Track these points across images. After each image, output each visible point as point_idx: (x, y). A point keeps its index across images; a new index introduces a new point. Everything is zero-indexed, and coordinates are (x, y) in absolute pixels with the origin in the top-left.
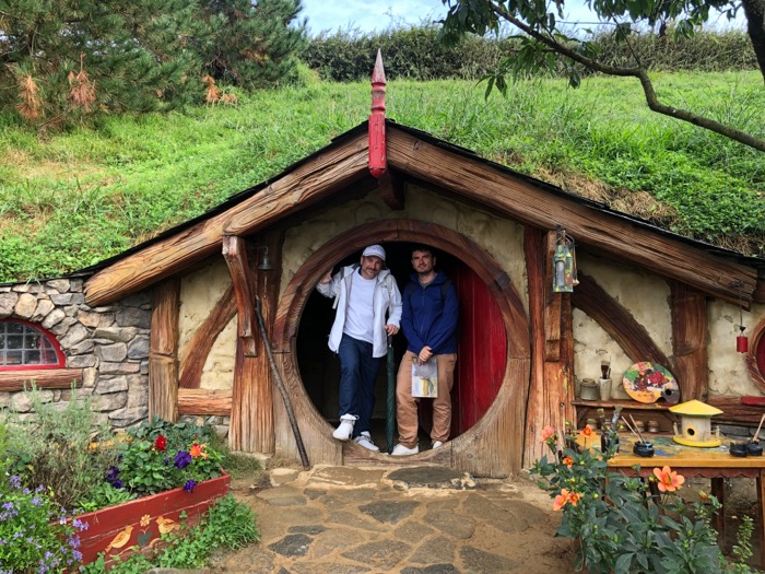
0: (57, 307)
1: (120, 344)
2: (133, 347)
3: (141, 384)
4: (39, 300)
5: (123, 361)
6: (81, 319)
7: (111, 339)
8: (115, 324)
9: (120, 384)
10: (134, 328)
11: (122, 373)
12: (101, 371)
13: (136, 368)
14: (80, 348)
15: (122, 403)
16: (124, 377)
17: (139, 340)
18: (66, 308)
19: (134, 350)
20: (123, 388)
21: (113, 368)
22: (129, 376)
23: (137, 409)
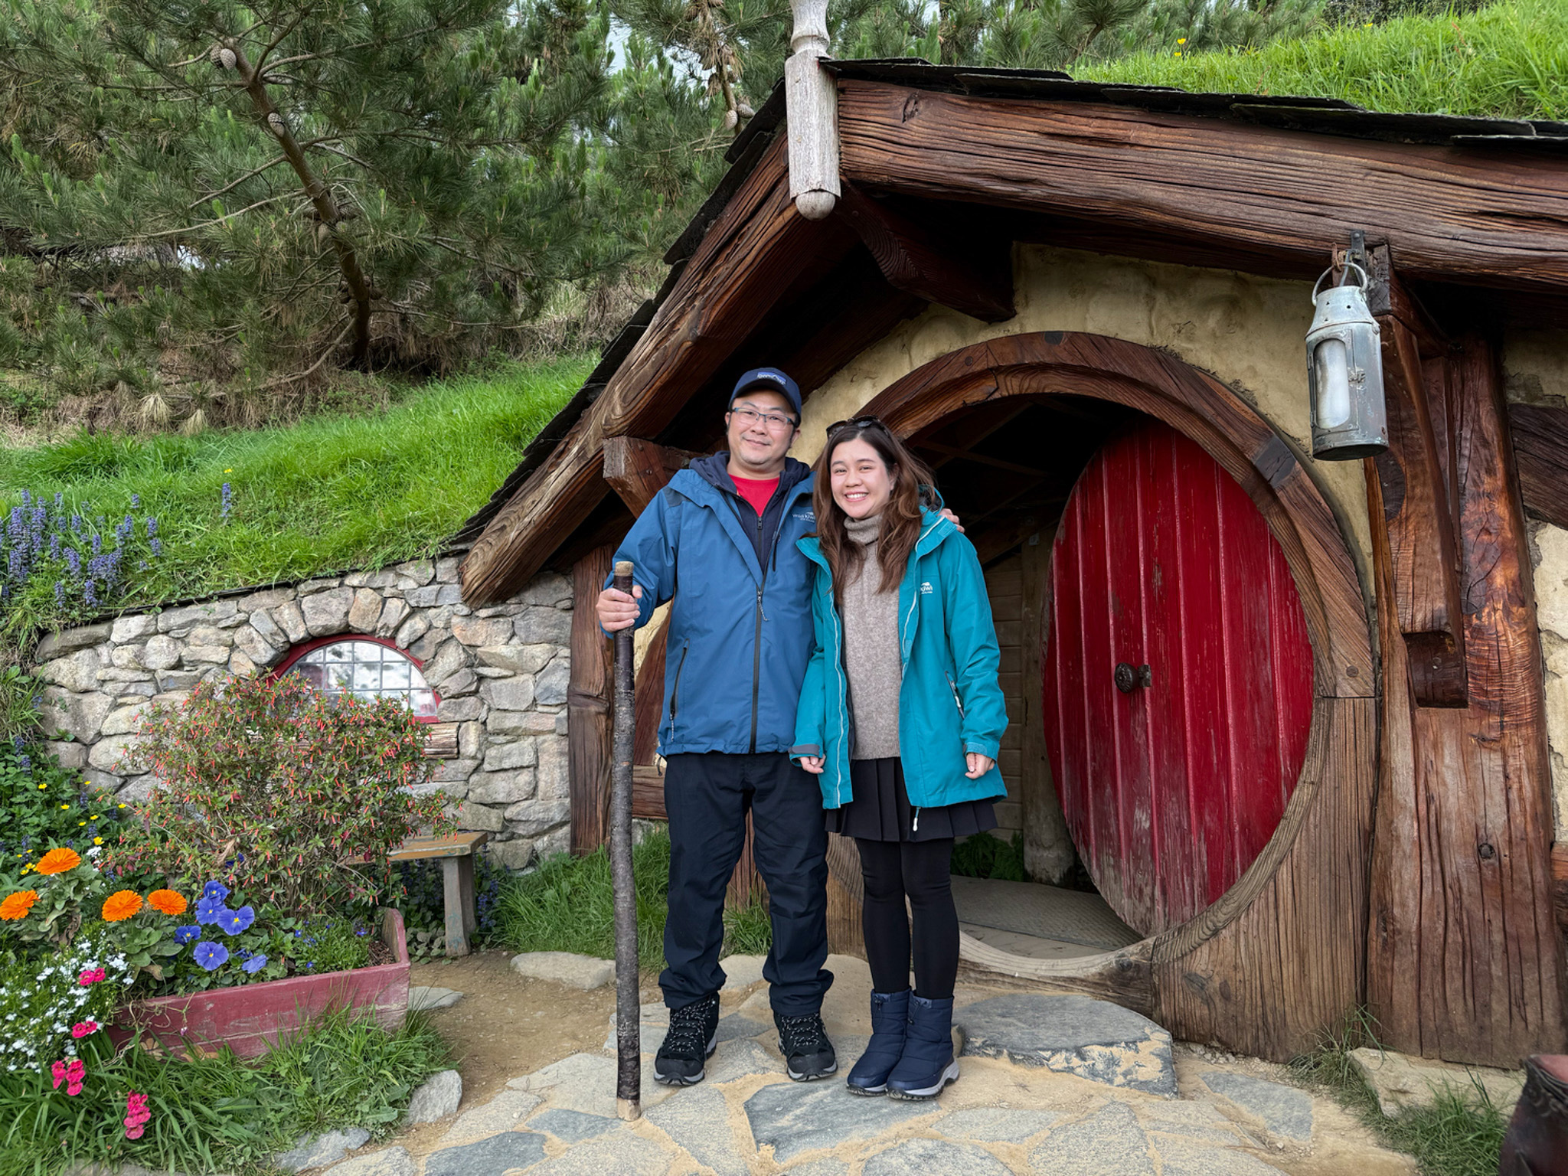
0: (415, 611)
1: (525, 677)
2: (546, 682)
3: (561, 754)
4: (384, 600)
5: (527, 711)
6: (456, 633)
7: (507, 668)
8: (515, 640)
9: (521, 754)
10: (546, 646)
11: (528, 733)
12: (489, 728)
13: (550, 723)
14: (453, 686)
15: (529, 789)
16: (532, 739)
17: (554, 670)
18: (432, 612)
19: (546, 689)
20: (528, 759)
21: (511, 722)
22: (540, 739)
23: (555, 803)
